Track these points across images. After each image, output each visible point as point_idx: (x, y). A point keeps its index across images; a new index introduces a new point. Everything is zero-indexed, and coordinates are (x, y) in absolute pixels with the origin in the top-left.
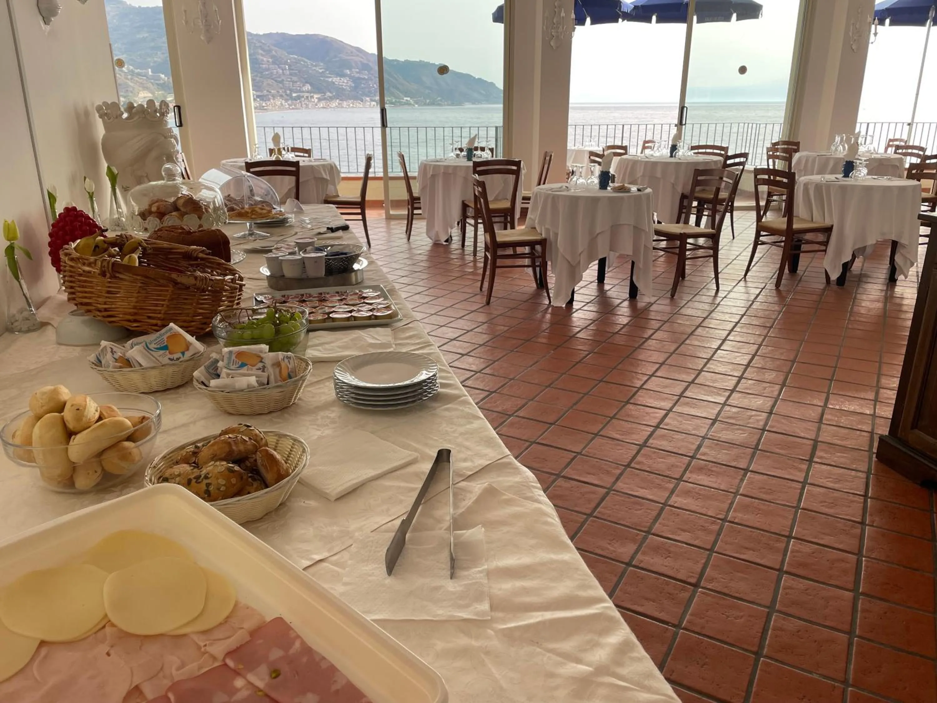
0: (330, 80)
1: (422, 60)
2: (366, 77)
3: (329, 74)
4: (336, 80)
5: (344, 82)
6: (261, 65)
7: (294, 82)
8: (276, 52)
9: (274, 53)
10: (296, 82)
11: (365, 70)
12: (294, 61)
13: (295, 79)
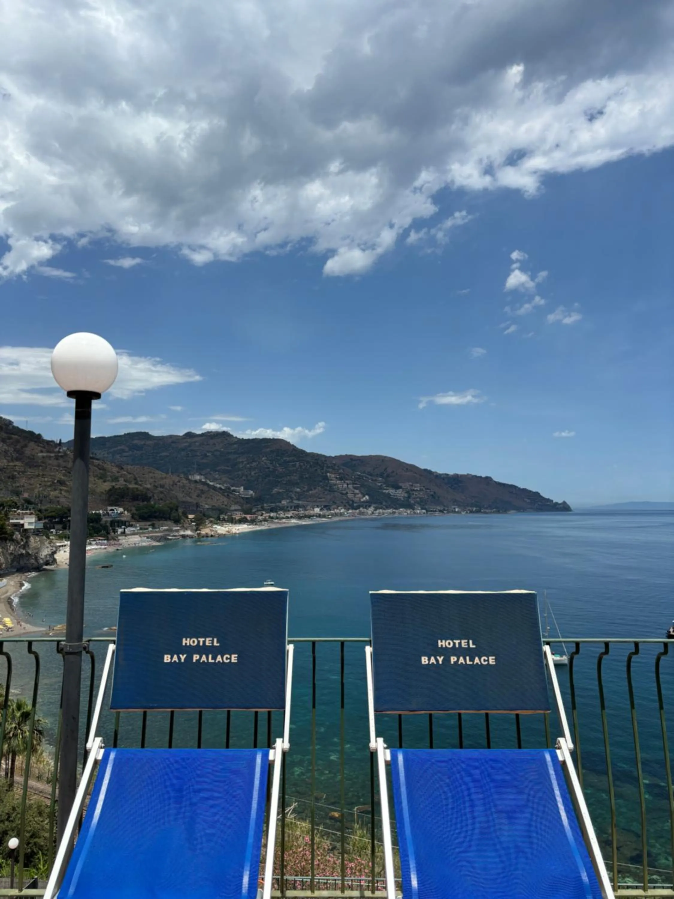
0: (387, 491)
1: (470, 473)
2: (419, 489)
3: (386, 486)
4: (391, 491)
5: (400, 494)
6: (330, 481)
7: (355, 494)
8: (343, 470)
9: (341, 471)
10: (358, 494)
11: (417, 483)
12: (357, 477)
13: (357, 491)
